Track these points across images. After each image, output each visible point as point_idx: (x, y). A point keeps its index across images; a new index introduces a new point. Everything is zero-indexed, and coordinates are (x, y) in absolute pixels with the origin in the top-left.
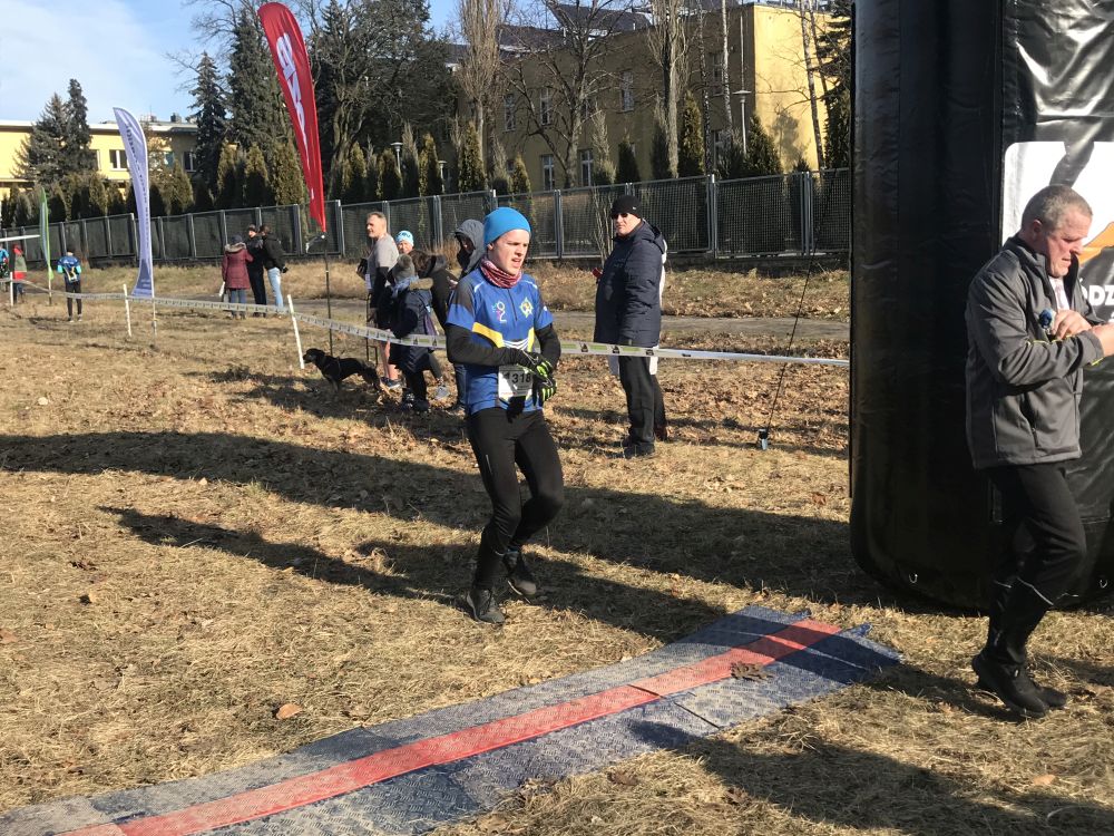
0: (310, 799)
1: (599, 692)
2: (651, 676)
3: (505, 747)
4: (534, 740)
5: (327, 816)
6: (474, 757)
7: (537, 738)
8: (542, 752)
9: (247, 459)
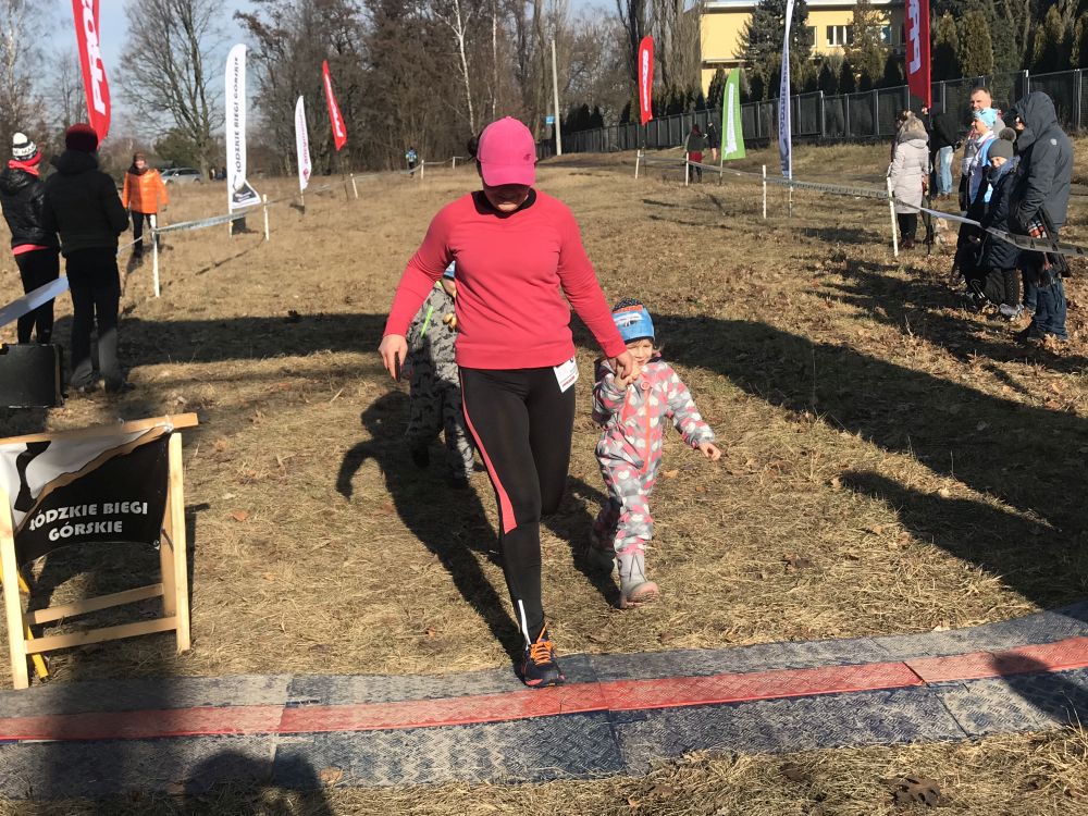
0: (465, 719)
1: (863, 663)
2: (939, 656)
3: (700, 706)
4: (735, 705)
5: (468, 739)
6: (656, 711)
7: (742, 702)
8: (734, 720)
9: (740, 352)
